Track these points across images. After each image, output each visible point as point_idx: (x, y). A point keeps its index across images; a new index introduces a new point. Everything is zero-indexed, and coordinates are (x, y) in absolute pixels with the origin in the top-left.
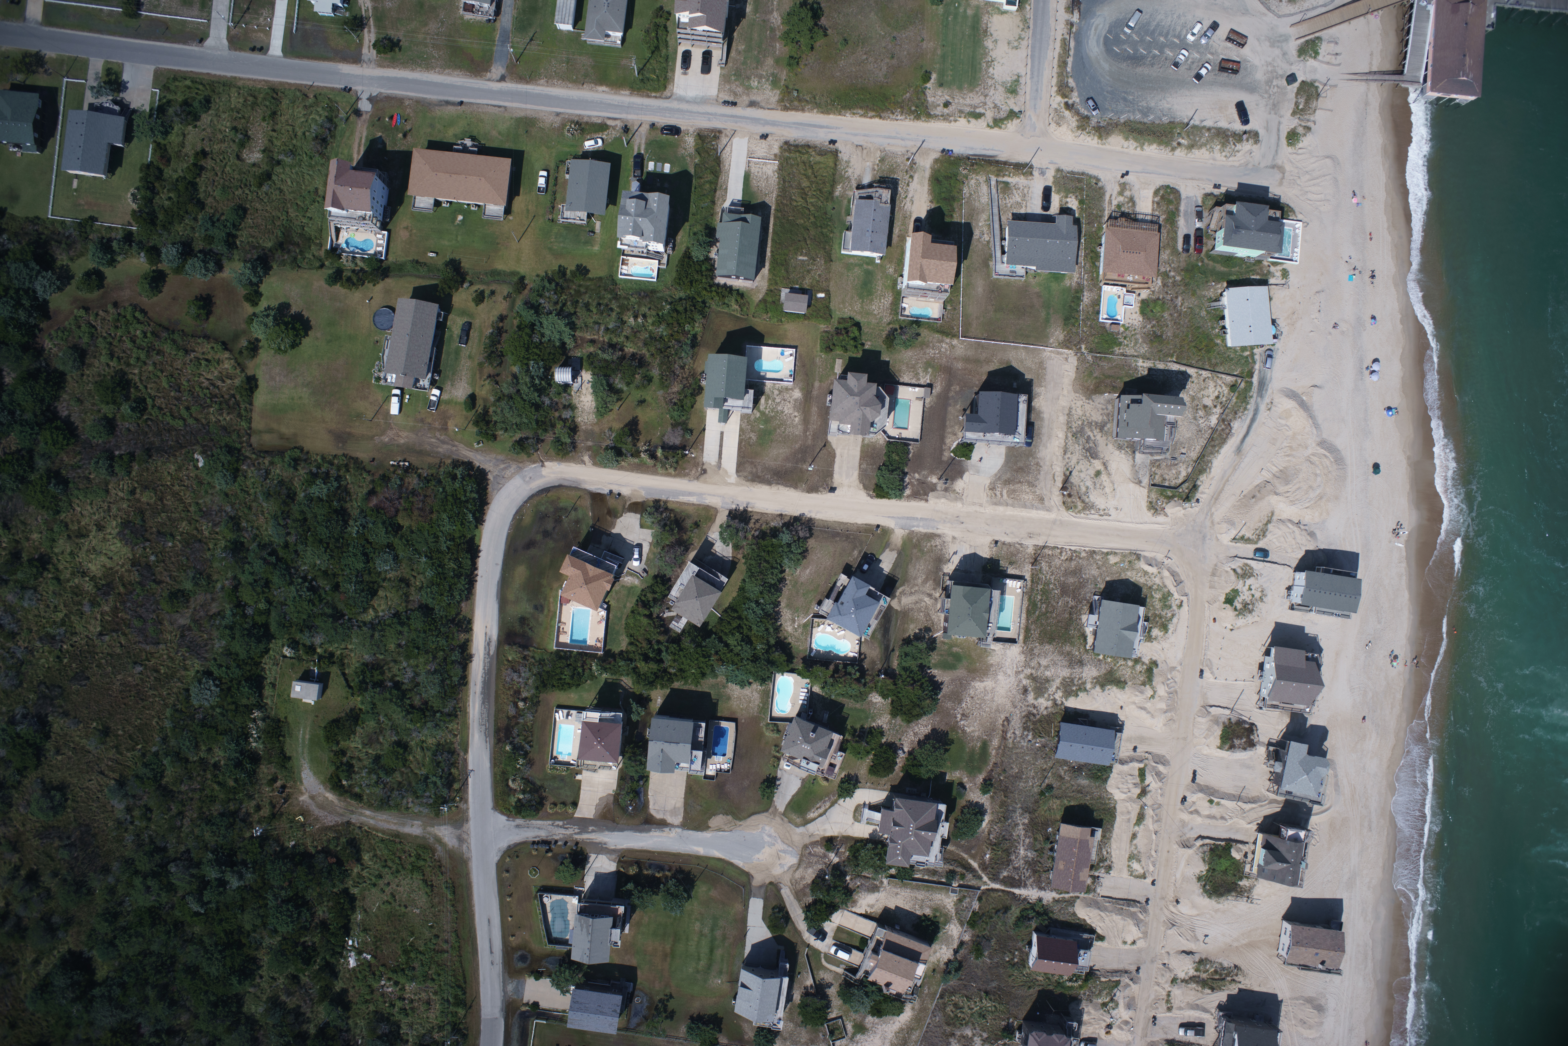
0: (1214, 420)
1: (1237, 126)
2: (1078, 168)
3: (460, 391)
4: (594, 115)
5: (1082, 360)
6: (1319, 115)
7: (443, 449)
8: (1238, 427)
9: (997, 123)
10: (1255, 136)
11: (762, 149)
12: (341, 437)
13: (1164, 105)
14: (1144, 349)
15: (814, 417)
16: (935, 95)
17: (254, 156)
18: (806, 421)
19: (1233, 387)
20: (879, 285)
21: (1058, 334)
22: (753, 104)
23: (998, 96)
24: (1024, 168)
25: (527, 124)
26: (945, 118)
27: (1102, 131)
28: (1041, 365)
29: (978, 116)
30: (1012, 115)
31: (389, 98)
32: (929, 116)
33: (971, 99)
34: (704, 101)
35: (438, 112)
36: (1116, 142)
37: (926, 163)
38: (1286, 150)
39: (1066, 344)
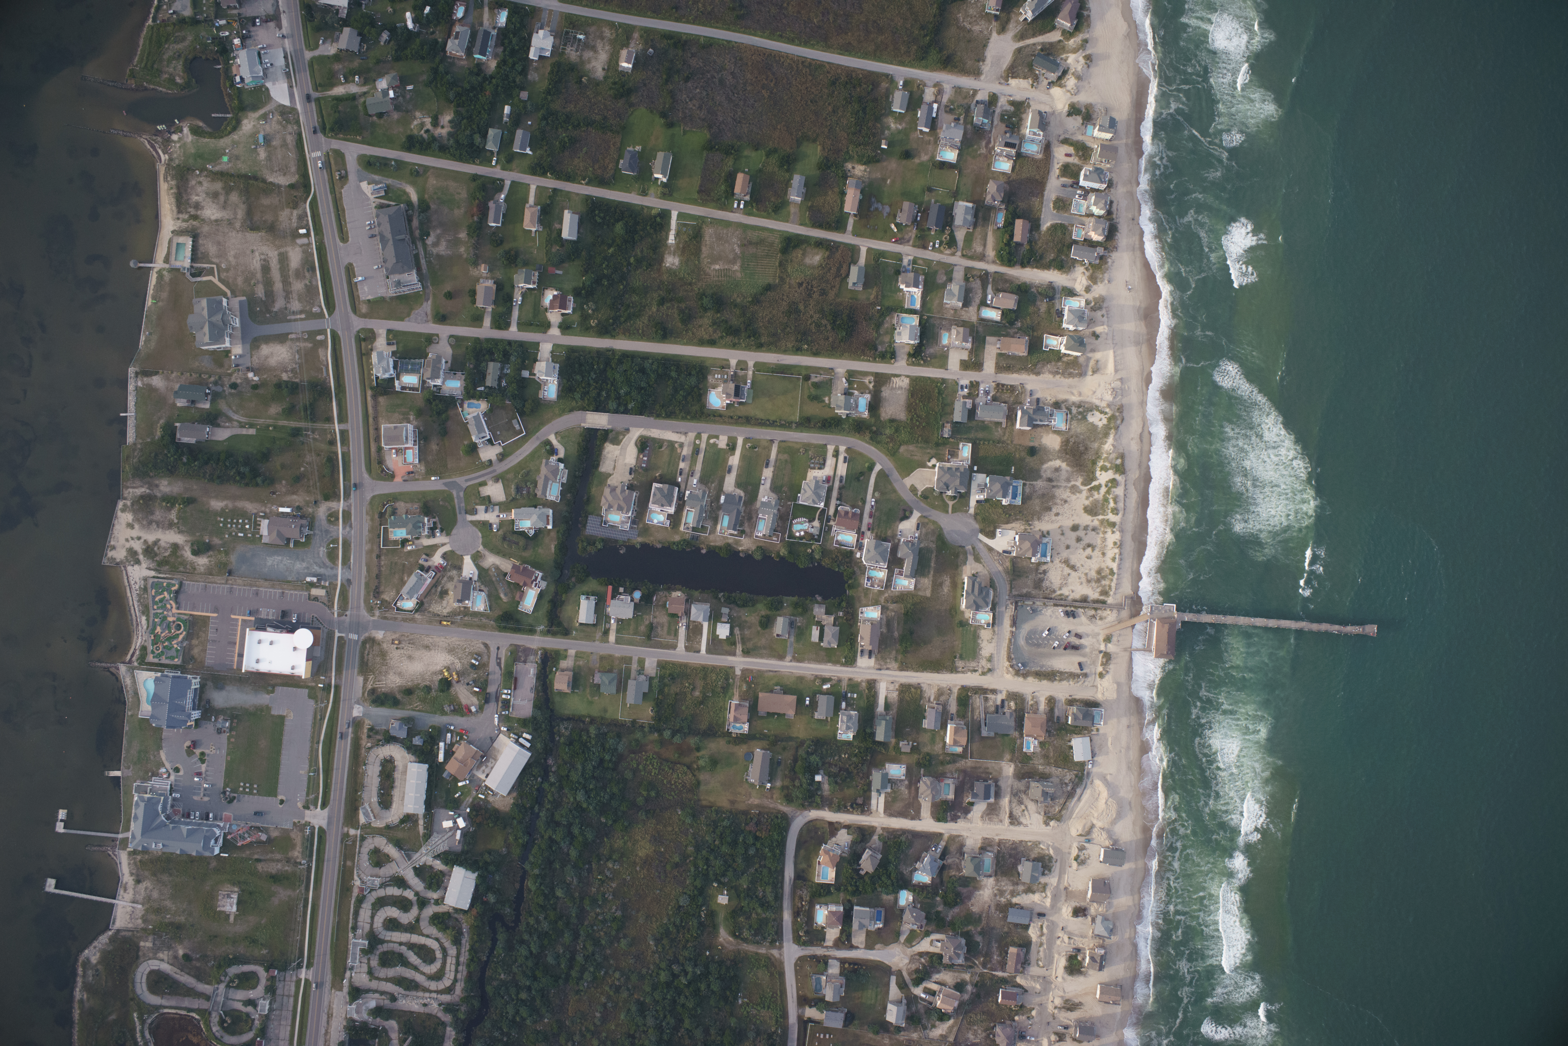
0: (1069, 788)
1: (1078, 671)
2: (1015, 690)
3: (778, 784)
4: (827, 675)
5: (1016, 766)
6: (1111, 666)
7: (771, 806)
8: (1079, 791)
9: (983, 674)
10: (1086, 675)
11: (892, 687)
12: (733, 802)
13: (1049, 663)
14: (1041, 761)
15: (913, 791)
16: (960, 664)
17: (697, 693)
18: (910, 793)
19: (1076, 776)
20: (938, 739)
21: (1008, 756)
22: (888, 669)
23: (983, 662)
24: (994, 691)
25: (801, 679)
26: (963, 672)
27: (1025, 676)
28: (1001, 769)
29: (976, 671)
30: (990, 670)
31: (747, 670)
32: (957, 672)
33: (973, 664)
34: (869, 668)
35: (766, 675)
36: (1030, 679)
37: (955, 691)
38: (1098, 679)
39: (1011, 761)
